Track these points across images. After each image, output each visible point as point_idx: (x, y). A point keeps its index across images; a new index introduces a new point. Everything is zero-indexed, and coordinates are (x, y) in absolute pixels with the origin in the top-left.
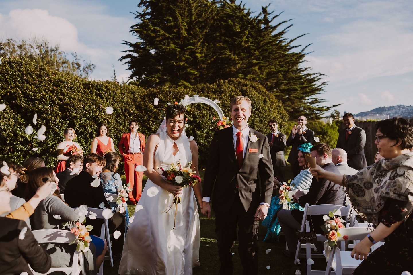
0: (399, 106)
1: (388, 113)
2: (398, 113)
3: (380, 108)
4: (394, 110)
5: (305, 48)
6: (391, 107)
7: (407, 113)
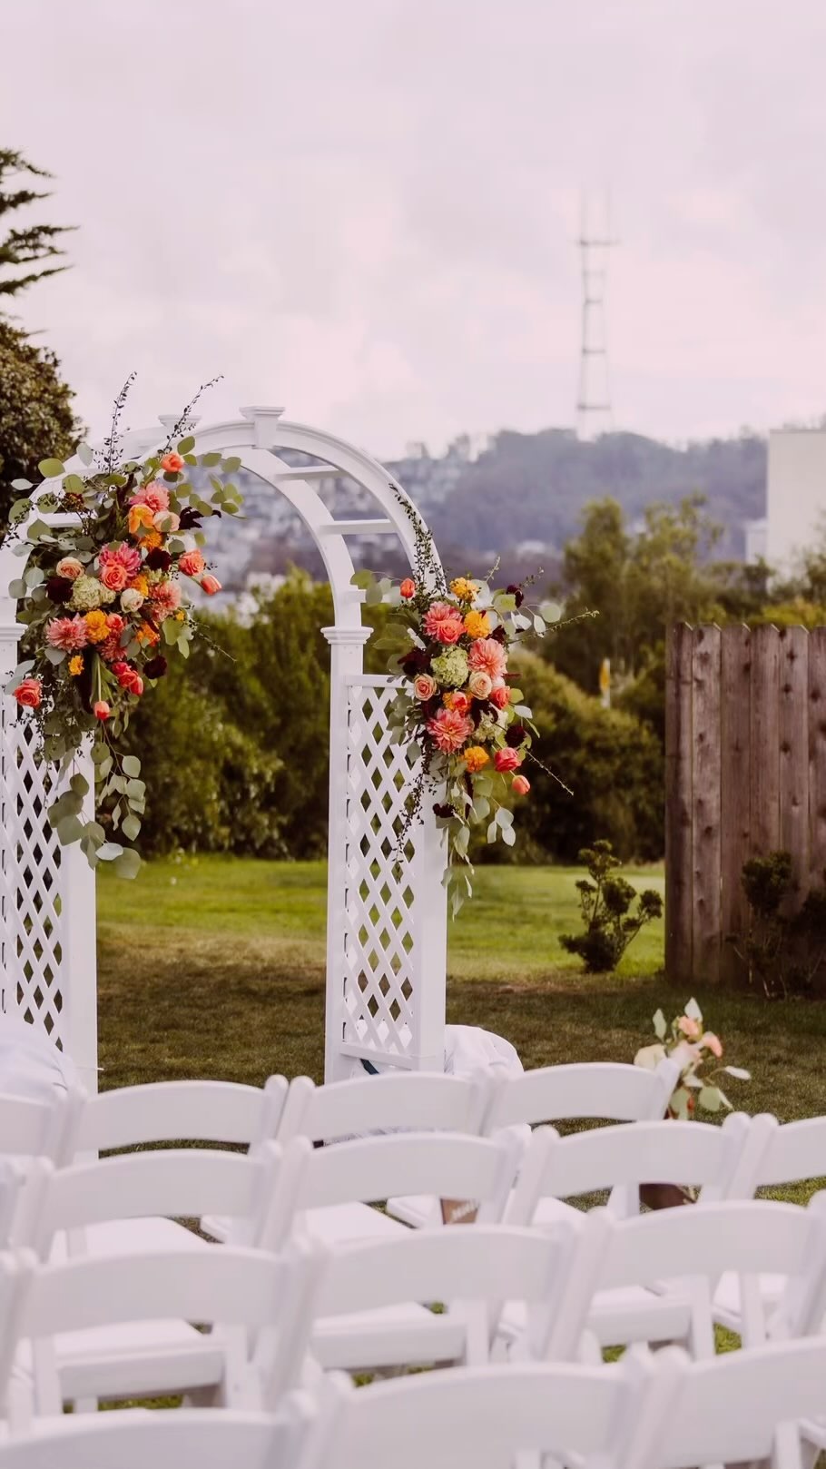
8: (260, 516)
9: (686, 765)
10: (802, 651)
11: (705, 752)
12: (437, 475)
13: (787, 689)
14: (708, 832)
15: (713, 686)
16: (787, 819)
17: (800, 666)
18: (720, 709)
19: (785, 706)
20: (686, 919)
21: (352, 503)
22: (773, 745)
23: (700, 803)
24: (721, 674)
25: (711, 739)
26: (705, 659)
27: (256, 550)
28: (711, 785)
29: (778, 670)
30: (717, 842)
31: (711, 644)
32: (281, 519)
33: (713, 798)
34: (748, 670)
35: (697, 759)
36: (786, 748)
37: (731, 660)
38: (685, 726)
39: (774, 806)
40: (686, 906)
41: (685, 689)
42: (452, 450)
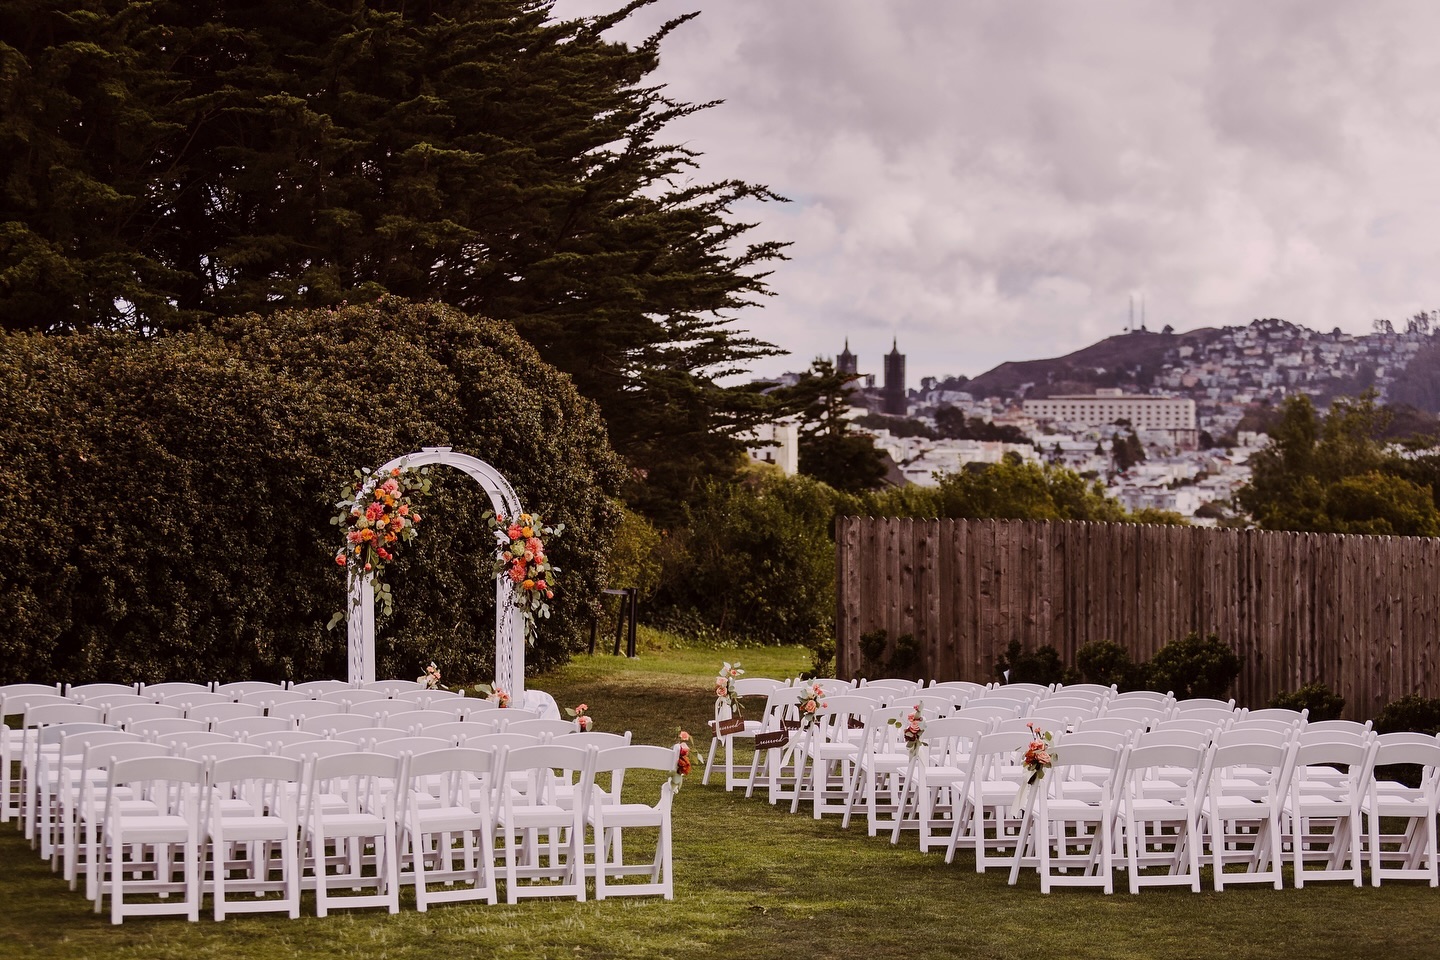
0: (1267, 330)
1: (1190, 382)
2: (1259, 385)
3: (1140, 336)
4: (1231, 360)
5: (660, 36)
6: (1211, 335)
7: (1313, 384)
8: (1252, 384)
9: (845, 587)
10: (896, 530)
11: (853, 580)
12: (1400, 348)
13: (890, 549)
14: (855, 620)
15: (857, 547)
16: (890, 613)
17: (896, 537)
18: (860, 558)
19: (889, 558)
20: (845, 663)
21: (1329, 371)
22: (883, 577)
23: (852, 605)
24: (860, 541)
25: (856, 574)
26: (853, 534)
27: (1248, 411)
28: (856, 597)
29: (886, 539)
30: (859, 625)
31: (855, 527)
32: (1270, 386)
33: (857, 603)
34: (873, 539)
35: (850, 584)
36: (889, 578)
37: (865, 535)
38: (845, 567)
39: (885, 607)
40: (845, 656)
41: (844, 549)
42: (1412, 327)
